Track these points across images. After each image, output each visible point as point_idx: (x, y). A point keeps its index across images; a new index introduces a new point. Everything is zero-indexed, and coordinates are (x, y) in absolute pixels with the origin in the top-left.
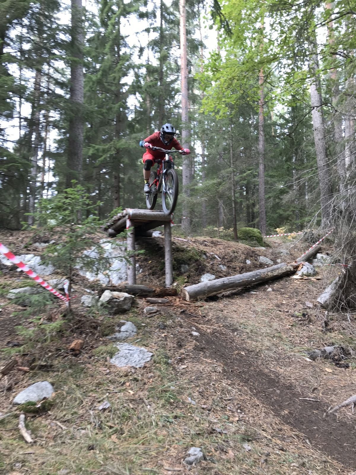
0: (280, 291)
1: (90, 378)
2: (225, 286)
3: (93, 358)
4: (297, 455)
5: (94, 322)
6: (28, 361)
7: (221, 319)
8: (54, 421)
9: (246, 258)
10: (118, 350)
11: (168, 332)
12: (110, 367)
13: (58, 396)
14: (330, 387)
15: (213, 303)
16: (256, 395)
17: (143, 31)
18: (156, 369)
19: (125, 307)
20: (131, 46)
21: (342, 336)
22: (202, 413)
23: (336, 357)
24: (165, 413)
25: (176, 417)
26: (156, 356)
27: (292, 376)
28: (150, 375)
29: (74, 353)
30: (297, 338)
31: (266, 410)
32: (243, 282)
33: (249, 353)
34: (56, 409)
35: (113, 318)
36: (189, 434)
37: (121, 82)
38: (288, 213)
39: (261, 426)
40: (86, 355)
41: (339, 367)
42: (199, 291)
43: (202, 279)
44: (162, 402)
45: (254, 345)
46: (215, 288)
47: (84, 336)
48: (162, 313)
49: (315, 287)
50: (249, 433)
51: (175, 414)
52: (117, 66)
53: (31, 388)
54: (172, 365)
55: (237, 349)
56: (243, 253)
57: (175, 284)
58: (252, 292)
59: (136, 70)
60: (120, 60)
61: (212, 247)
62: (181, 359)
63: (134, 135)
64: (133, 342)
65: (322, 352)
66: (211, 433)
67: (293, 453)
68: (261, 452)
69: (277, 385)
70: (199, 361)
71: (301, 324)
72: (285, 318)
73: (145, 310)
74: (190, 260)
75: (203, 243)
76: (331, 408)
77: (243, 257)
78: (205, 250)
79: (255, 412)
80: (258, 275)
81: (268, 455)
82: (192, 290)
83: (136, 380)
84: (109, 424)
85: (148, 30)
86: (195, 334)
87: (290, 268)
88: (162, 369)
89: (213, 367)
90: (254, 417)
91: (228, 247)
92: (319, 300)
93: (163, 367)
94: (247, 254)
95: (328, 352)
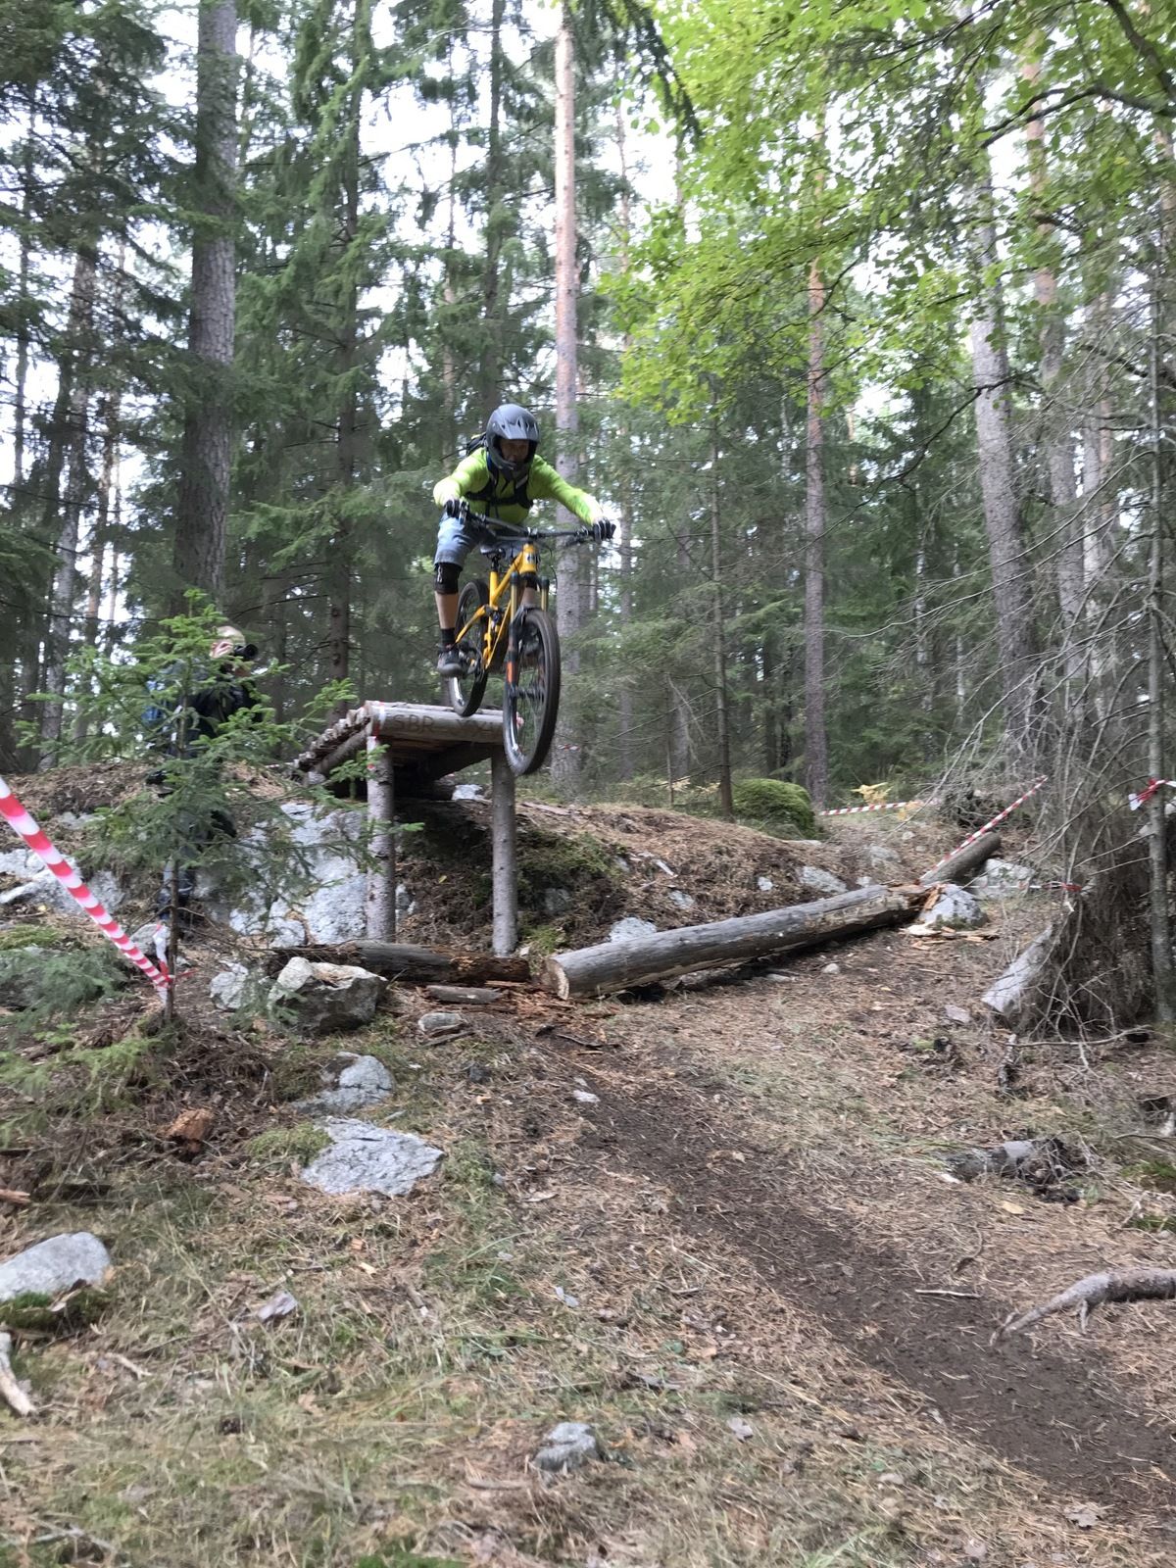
0: (864, 973)
1: (232, 1227)
2: (686, 955)
3: (244, 1166)
4: (899, 1453)
5: (251, 1057)
6: (26, 1174)
7: (671, 1053)
8: (110, 1355)
9: (757, 873)
10: (330, 1140)
11: (495, 1091)
12: (301, 1192)
13: (123, 1279)
14: (1015, 1257)
15: (648, 1007)
16: (775, 1281)
17: (434, 140)
18: (453, 1198)
19: (357, 1011)
20: (394, 187)
21: (1059, 1111)
22: (600, 1333)
23: (1038, 1173)
24: (476, 1330)
25: (512, 1341)
26: (452, 1160)
27: (895, 1226)
28: (430, 1217)
29: (181, 1149)
30: (916, 1115)
31: (806, 1325)
32: (745, 941)
33: (757, 1158)
34: (116, 1317)
35: (314, 1046)
36: (554, 1392)
37: (360, 306)
38: (898, 738)
39: (787, 1370)
40: (221, 1158)
41: (1047, 1200)
42: (600, 966)
43: (613, 936)
44: (470, 1297)
45: (776, 1133)
46: (656, 959)
47: (217, 1098)
48: (480, 1032)
49: (979, 961)
50: (750, 1390)
51: (509, 1332)
52: (345, 250)
53: (33, 1252)
54: (504, 1189)
55: (720, 1144)
56: (748, 856)
57: (524, 951)
58: (776, 977)
59: (410, 265)
60: (357, 230)
61: (649, 835)
62: (535, 1173)
63: (398, 476)
64: (380, 1118)
65: (994, 1156)
66: (626, 1386)
67: (889, 1445)
68: (786, 1441)
69: (846, 1252)
70: (593, 1179)
71: (929, 1073)
72: (880, 1055)
73: (421, 1023)
74: (574, 873)
75: (619, 822)
76: (1016, 1318)
77: (749, 867)
78: (624, 843)
79: (772, 1332)
80: (795, 921)
81: (807, 1450)
82: (578, 965)
83: (385, 1232)
84: (293, 1361)
85: (451, 138)
86: (584, 1096)
87: (898, 900)
88: (473, 1200)
89: (639, 1197)
90: (766, 1346)
91: (702, 835)
92: (987, 998)
93: (475, 1194)
94: (763, 858)
95: (1013, 1156)
